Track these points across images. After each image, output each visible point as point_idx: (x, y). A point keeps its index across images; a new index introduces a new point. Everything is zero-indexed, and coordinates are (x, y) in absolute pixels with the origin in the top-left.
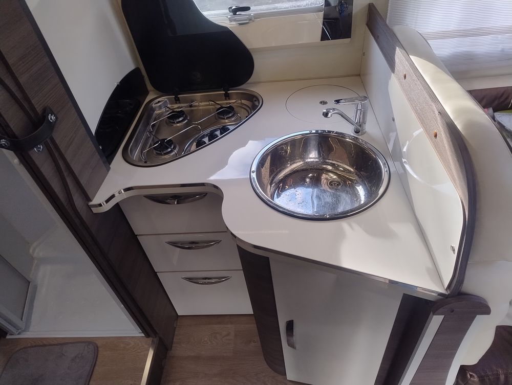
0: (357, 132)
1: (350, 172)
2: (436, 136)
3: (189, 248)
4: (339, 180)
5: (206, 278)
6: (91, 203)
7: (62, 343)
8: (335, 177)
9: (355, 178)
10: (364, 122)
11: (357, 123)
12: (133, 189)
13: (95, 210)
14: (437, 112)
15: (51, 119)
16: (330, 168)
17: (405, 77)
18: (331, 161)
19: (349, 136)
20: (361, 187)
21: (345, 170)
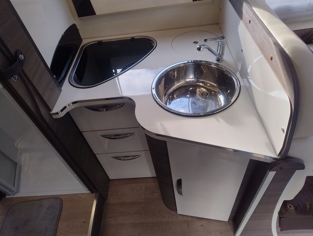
0: (218, 60)
1: (214, 86)
2: (272, 59)
3: (114, 139)
4: (207, 92)
5: (126, 157)
6: (52, 112)
7: (40, 199)
8: (205, 90)
9: (217, 90)
10: (223, 54)
11: (218, 54)
12: (78, 103)
13: (54, 117)
14: (272, 43)
15: (21, 58)
16: (201, 84)
17: (250, 22)
18: (202, 80)
19: (213, 63)
20: (221, 95)
21: (211, 85)
